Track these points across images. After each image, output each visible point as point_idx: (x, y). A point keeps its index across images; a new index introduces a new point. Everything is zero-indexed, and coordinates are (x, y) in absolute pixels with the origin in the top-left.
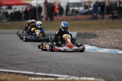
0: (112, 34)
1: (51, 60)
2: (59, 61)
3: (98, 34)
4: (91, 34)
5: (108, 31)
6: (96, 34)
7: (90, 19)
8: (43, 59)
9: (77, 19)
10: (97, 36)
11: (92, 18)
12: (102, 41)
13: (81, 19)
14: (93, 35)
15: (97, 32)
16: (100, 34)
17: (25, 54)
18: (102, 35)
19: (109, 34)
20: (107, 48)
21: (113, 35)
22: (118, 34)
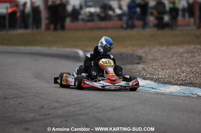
0: (169, 56)
1: (82, 109)
2: (98, 112)
3: (143, 55)
4: (132, 55)
5: (159, 50)
6: (139, 54)
7: (122, 27)
8: (66, 109)
9: (99, 28)
10: (143, 59)
11: (125, 26)
12: (159, 69)
13: (105, 28)
14: (136, 57)
15: (140, 52)
16: (146, 54)
17: (29, 96)
18: (151, 57)
19: (165, 56)
20: (174, 84)
21: (171, 57)
22: (181, 57)
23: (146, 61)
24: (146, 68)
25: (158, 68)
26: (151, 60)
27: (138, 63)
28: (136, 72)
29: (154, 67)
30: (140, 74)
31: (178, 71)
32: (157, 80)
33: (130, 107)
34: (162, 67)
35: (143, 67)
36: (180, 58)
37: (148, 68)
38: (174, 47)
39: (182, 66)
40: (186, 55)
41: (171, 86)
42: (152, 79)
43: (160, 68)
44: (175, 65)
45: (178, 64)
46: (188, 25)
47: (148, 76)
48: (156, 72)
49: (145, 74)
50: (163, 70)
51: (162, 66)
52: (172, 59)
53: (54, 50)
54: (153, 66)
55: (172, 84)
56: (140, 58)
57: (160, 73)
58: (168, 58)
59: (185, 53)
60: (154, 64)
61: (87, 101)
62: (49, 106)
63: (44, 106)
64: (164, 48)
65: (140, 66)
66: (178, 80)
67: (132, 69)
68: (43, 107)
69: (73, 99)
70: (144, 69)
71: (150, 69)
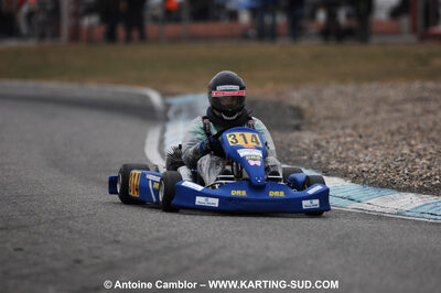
0: (369, 109)
3: (304, 105)
4: (278, 106)
7: (244, 36)
9: (193, 38)
13: (207, 38)
15: (296, 97)
16: (311, 104)
18: (324, 112)
19: (358, 110)
22: (398, 111)
23: (314, 120)
24: (323, 143)
25: (352, 143)
26: (326, 118)
27: (298, 128)
28: (300, 154)
29: (342, 140)
30: (311, 158)
31: (406, 150)
32: (358, 178)
33: (309, 262)
34: (362, 141)
35: (315, 140)
36: (396, 115)
37: (328, 142)
38: (374, 85)
39: (410, 137)
40: (408, 106)
41: (397, 195)
42: (344, 175)
43: (358, 143)
44: (392, 134)
45: (399, 131)
46: (397, 32)
47: (334, 165)
48: (351, 153)
49: (323, 158)
50: (366, 148)
51: (361, 137)
52: (379, 118)
53: (93, 89)
54: (338, 137)
55: (400, 190)
56: (298, 112)
57: (361, 156)
58: (367, 114)
59: (405, 101)
60: (341, 133)
61: (192, 239)
62: (95, 257)
63: (81, 257)
64: (350, 88)
65: (307, 138)
66: (411, 178)
67: (290, 146)
68: (78, 261)
69: (155, 234)
70: (318, 146)
71: (333, 144)
